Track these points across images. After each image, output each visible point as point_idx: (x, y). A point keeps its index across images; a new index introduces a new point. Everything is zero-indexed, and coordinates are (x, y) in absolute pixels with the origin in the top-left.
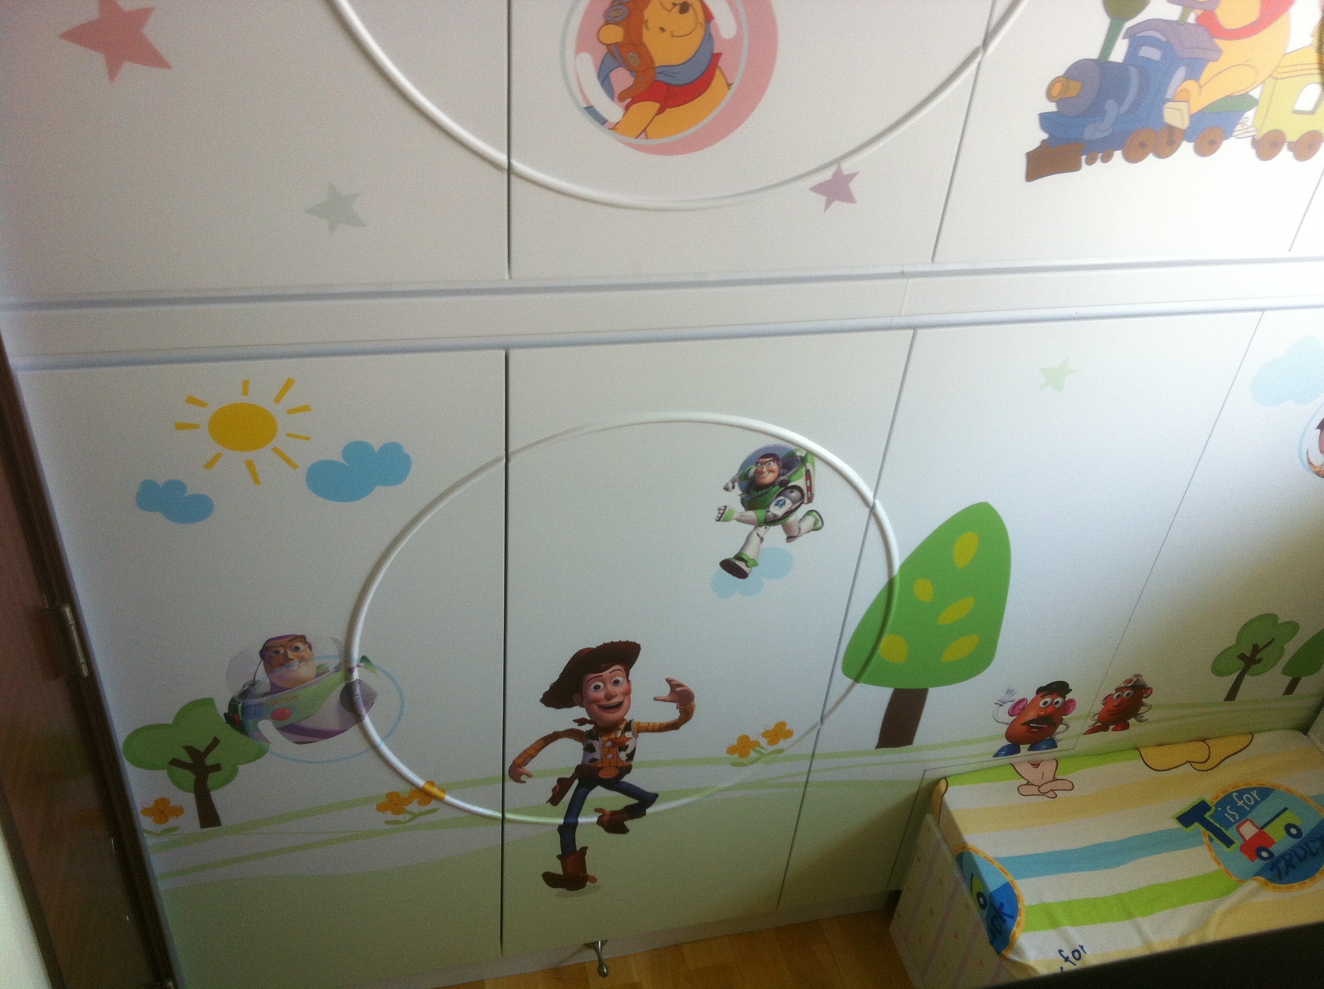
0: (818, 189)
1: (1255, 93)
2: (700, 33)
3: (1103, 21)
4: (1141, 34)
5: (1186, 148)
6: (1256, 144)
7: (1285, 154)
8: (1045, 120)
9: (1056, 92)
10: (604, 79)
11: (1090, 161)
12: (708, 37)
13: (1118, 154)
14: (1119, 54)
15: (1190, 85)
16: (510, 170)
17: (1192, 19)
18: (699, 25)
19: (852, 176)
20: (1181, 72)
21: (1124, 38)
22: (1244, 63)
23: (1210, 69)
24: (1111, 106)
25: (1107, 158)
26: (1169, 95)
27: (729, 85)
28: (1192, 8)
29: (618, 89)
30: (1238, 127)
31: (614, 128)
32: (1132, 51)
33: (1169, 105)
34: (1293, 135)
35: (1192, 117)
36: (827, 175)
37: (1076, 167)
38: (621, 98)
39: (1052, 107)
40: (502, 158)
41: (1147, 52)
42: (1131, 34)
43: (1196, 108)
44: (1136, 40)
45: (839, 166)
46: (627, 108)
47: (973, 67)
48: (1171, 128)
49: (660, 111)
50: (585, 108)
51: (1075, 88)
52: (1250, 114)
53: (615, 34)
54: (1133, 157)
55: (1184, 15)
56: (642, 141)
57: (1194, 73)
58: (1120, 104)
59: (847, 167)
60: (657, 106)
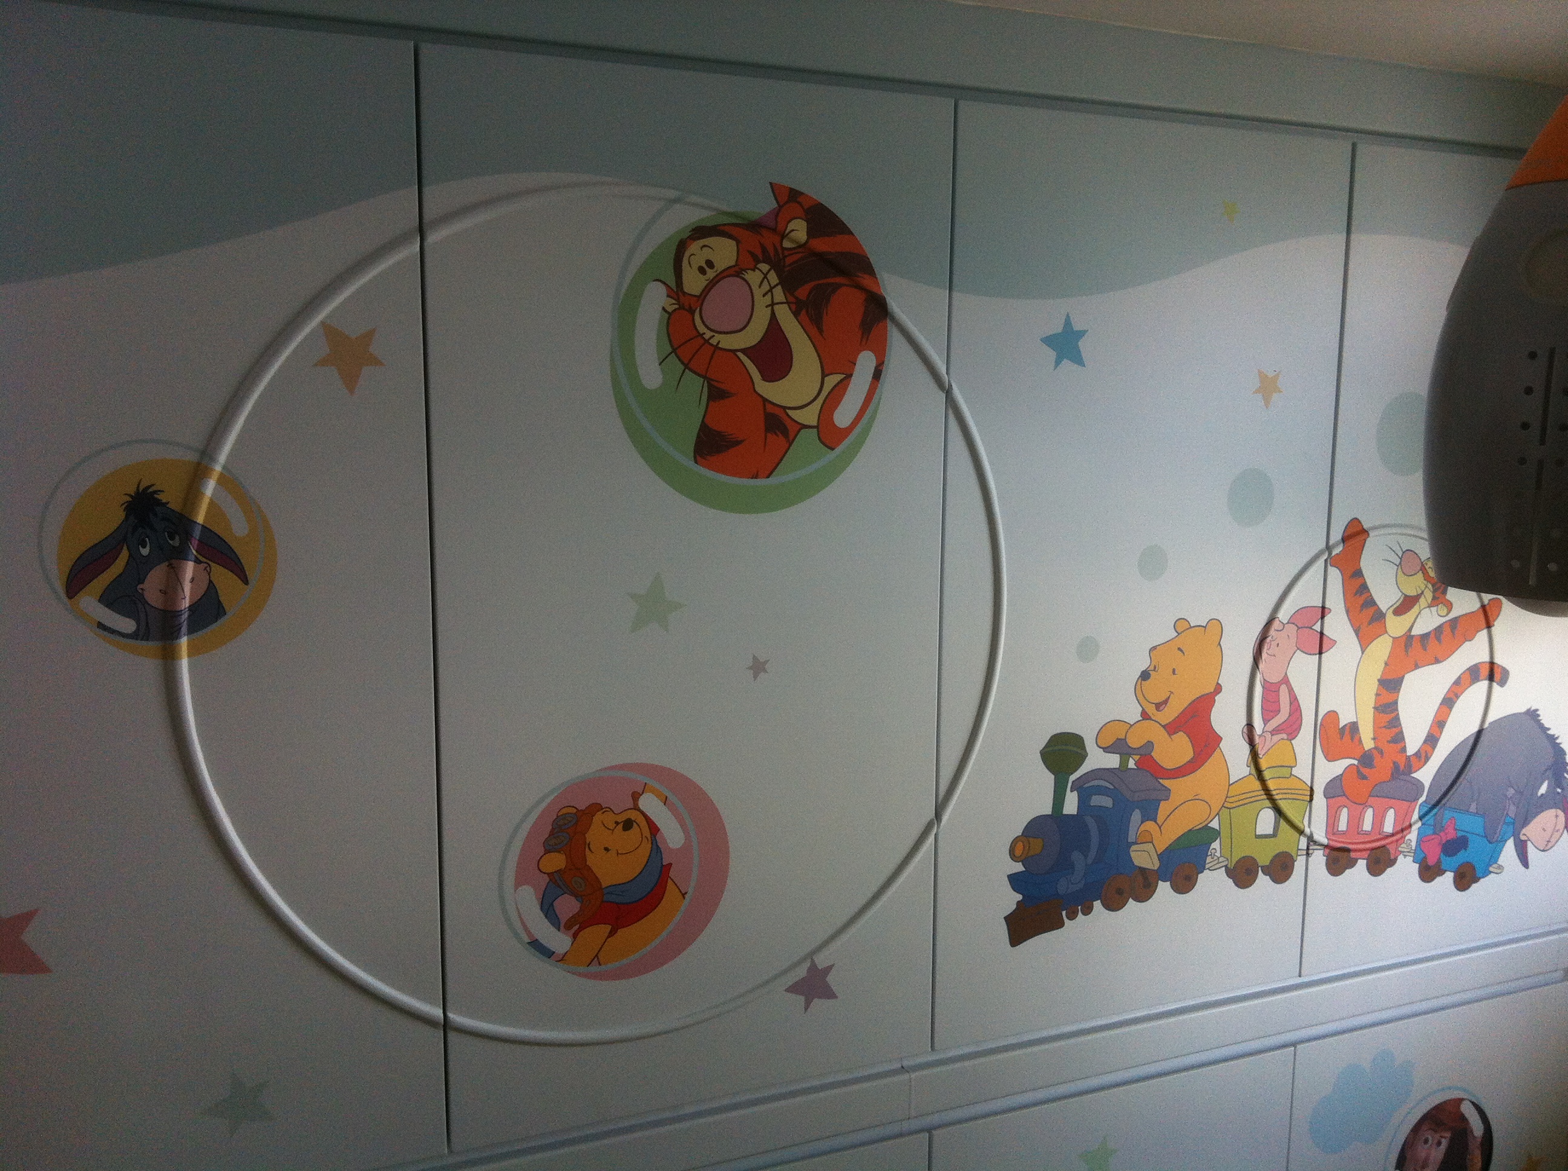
0: (793, 989)
1: (1215, 824)
2: (646, 848)
3: (1048, 779)
4: (1086, 785)
5: (1164, 888)
6: (1230, 873)
7: (1263, 880)
8: (1015, 881)
9: (1018, 853)
10: (548, 909)
11: (1072, 916)
12: (656, 849)
13: (1097, 904)
14: (1071, 805)
15: (1149, 825)
16: (446, 1026)
17: (1132, 764)
18: (645, 840)
19: (829, 969)
20: (1136, 816)
21: (1071, 791)
22: (1195, 798)
23: (1164, 808)
24: (1076, 856)
25: (1088, 911)
26: (1131, 838)
27: (684, 895)
28: (1130, 755)
30: (1209, 859)
31: (562, 959)
32: (1082, 802)
33: (1134, 848)
34: (1264, 860)
35: (1160, 856)
36: (802, 972)
37: (1060, 924)
38: (568, 926)
39: (1019, 867)
40: (438, 1012)
41: (1097, 800)
42: (1077, 786)
44: (1084, 790)
45: (813, 961)
46: (575, 936)
47: (931, 839)
48: (1143, 870)
49: (612, 934)
50: (528, 943)
51: (1037, 845)
52: (1216, 845)
53: (557, 861)
54: (1114, 905)
55: (1124, 762)
56: (594, 968)
58: (1086, 857)
59: (821, 961)
60: (608, 928)
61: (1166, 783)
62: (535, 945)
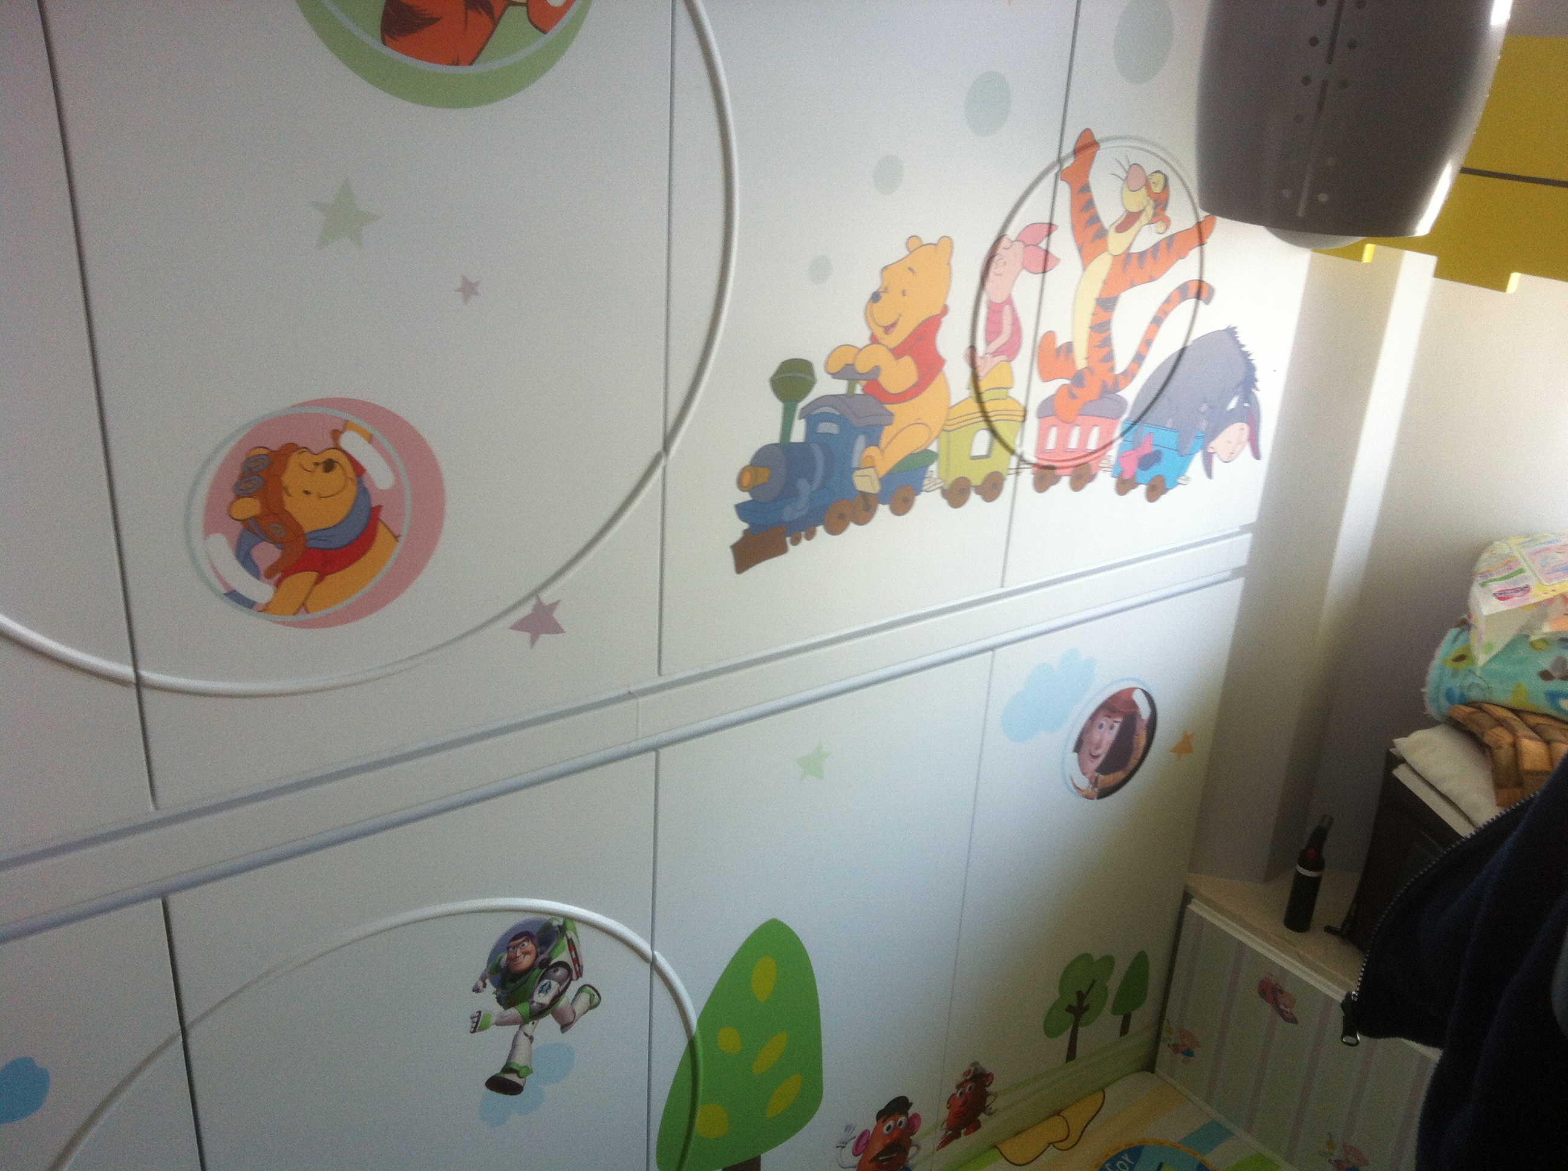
0: (519, 626)
1: (933, 448)
2: (352, 490)
3: (776, 407)
4: (818, 411)
5: (883, 510)
6: (945, 494)
7: (975, 499)
8: (742, 510)
9: (746, 481)
10: (245, 558)
11: (796, 541)
12: (363, 492)
13: (820, 530)
14: (798, 434)
15: (872, 451)
16: (139, 683)
17: (858, 390)
18: (350, 482)
19: (554, 606)
20: (861, 441)
21: (800, 419)
22: (917, 422)
23: (888, 432)
24: (802, 485)
25: (810, 536)
26: (855, 464)
27: (396, 537)
28: (857, 380)
29: (263, 567)
30: (926, 482)
31: (266, 609)
32: (811, 430)
33: (858, 473)
34: (977, 480)
35: (882, 480)
36: (527, 610)
37: (782, 550)
38: (269, 574)
39: (746, 497)
40: (127, 671)
41: (825, 427)
42: (806, 414)
43: (883, 472)
44: (812, 419)
45: (538, 599)
46: (278, 584)
47: (658, 473)
48: (864, 495)
49: (320, 580)
50: (225, 594)
51: (764, 474)
52: (933, 467)
53: (251, 507)
54: (835, 529)
55: (851, 388)
56: (302, 617)
57: (873, 440)
58: (811, 481)
59: (547, 597)
60: (313, 575)
61: (889, 407)
62: (234, 596)
